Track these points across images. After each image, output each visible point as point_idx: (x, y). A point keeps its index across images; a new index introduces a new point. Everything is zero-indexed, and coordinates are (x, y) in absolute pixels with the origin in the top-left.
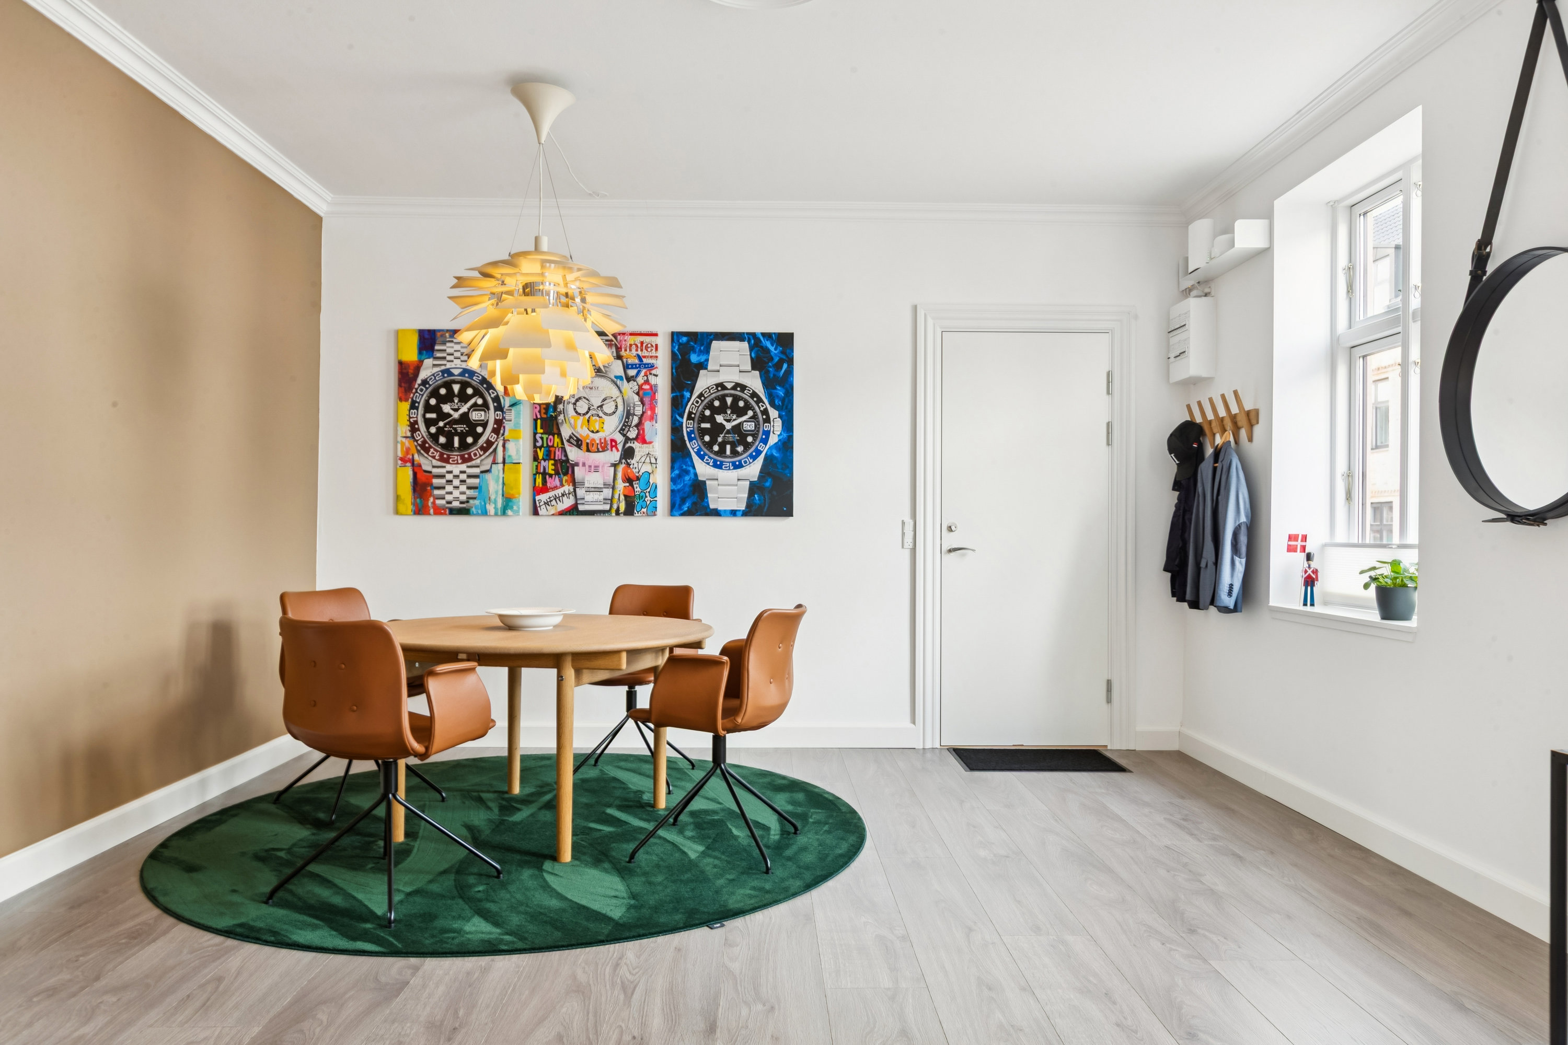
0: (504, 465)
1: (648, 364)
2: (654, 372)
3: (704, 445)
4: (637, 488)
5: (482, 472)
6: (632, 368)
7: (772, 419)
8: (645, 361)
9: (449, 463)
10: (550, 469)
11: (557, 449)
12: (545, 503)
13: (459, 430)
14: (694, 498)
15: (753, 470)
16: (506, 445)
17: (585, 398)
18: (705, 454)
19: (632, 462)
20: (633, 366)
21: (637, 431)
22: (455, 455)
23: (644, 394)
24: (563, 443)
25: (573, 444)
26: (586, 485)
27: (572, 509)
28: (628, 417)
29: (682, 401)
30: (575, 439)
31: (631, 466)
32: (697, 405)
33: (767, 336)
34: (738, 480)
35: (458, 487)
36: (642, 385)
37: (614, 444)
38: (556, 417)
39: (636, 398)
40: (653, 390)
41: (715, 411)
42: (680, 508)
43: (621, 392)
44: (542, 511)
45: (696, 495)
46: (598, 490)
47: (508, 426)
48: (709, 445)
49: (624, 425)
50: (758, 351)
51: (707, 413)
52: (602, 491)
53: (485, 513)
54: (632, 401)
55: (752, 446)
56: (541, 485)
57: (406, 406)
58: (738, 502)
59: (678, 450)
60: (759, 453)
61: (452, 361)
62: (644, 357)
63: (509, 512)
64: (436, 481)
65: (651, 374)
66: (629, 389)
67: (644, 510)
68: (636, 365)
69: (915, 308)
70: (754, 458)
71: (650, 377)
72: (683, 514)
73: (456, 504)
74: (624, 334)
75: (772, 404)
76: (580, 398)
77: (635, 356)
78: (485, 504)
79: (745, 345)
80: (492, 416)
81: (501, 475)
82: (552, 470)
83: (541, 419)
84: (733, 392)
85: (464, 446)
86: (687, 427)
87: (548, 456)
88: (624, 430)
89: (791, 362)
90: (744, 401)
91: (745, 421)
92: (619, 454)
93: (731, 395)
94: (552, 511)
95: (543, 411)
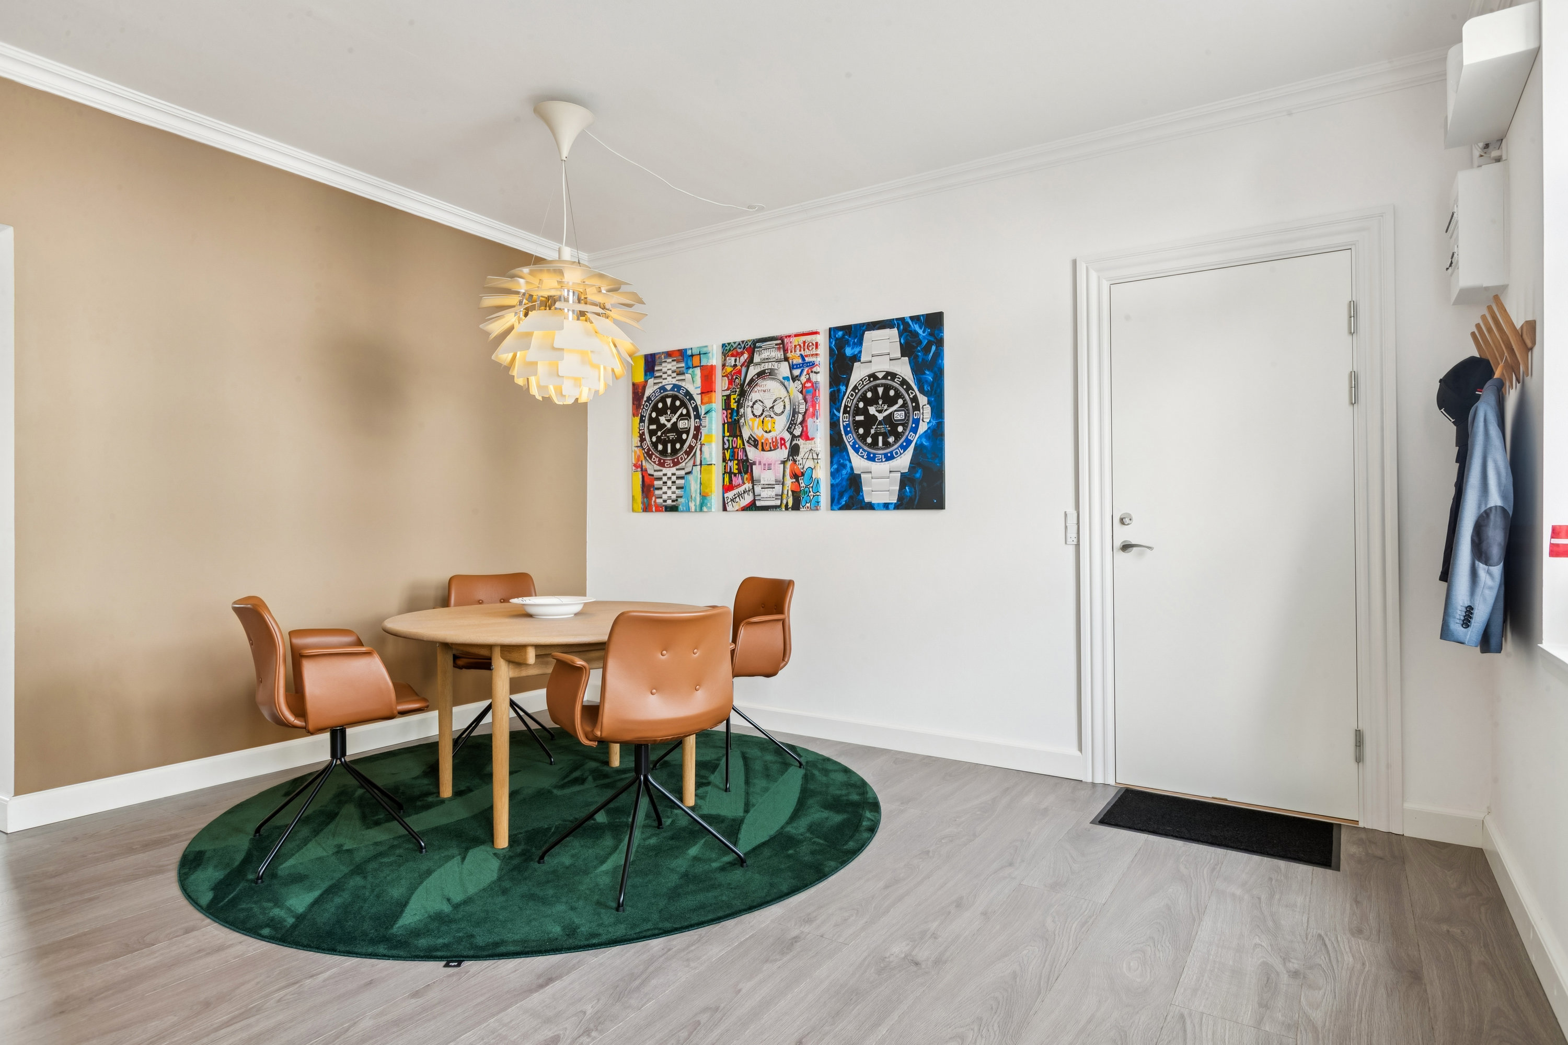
0: (701, 467)
1: (809, 362)
2: (814, 370)
3: (859, 438)
4: (802, 483)
5: (686, 474)
6: (797, 368)
7: (921, 407)
8: (807, 359)
9: (664, 467)
11: (740, 449)
12: (731, 500)
13: (671, 438)
14: (851, 492)
15: (904, 461)
16: (702, 449)
17: (760, 400)
18: (860, 447)
19: (799, 458)
20: (797, 366)
21: (801, 428)
22: (668, 460)
23: (806, 392)
24: (744, 445)
25: (752, 445)
26: (762, 482)
27: (752, 505)
28: (793, 416)
29: (838, 396)
30: (753, 439)
31: (797, 463)
32: (852, 398)
33: (915, 319)
34: (890, 472)
35: (670, 488)
36: (805, 383)
37: (783, 442)
38: (738, 421)
39: (800, 396)
40: (815, 386)
41: (869, 402)
42: (839, 503)
43: (788, 392)
44: (729, 508)
45: (852, 489)
46: (770, 487)
47: (704, 431)
48: (863, 438)
49: (791, 423)
50: (907, 335)
51: (861, 405)
52: (774, 488)
53: (688, 510)
54: (797, 400)
55: (902, 436)
56: (728, 484)
57: (637, 419)
58: (890, 495)
59: (837, 445)
60: (909, 442)
61: (666, 379)
62: (807, 356)
63: (705, 509)
64: (656, 483)
65: (812, 372)
66: (794, 387)
67: (808, 505)
68: (799, 364)
69: (1074, 262)
70: (905, 448)
71: (812, 375)
72: (841, 509)
73: (669, 502)
74: (789, 336)
75: (922, 391)
76: (756, 401)
77: (799, 356)
78: (688, 502)
79: (895, 332)
80: (693, 423)
81: (699, 476)
82: (736, 469)
83: (728, 423)
84: (883, 381)
85: (675, 451)
86: (843, 421)
87: (733, 457)
88: (791, 428)
89: (940, 343)
90: (895, 390)
91: (896, 411)
92: (788, 450)
93: (883, 385)
94: (737, 507)
95: (729, 416)
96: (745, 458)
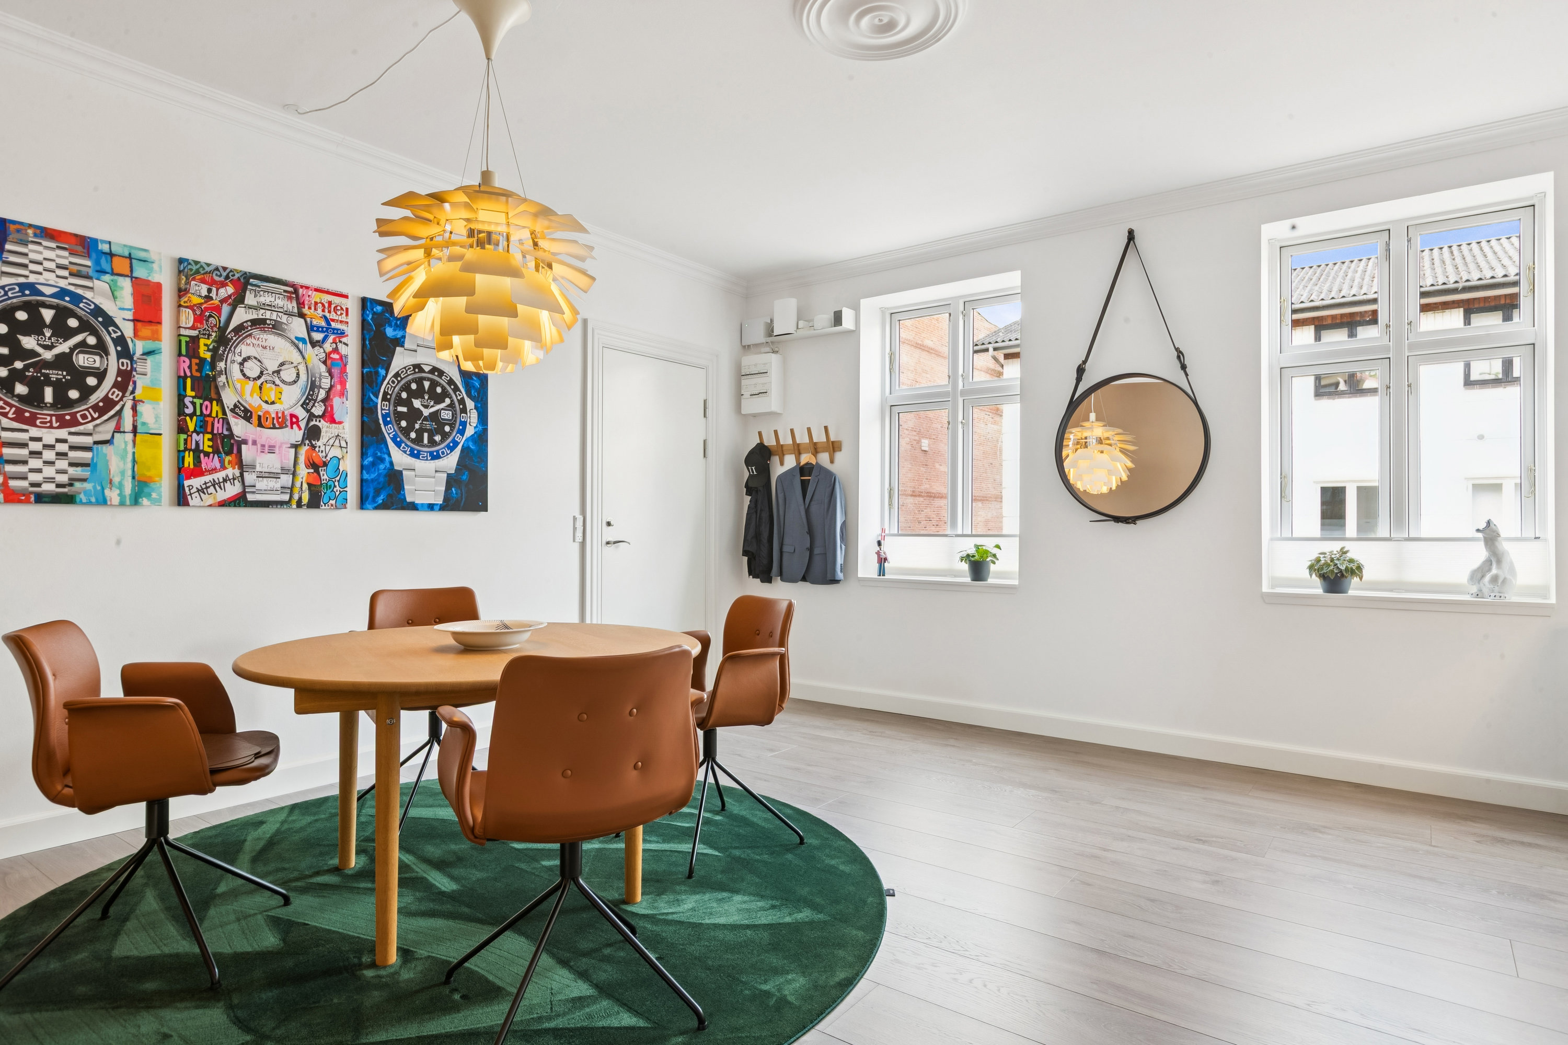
0: (135, 436)
1: (338, 330)
2: (344, 340)
3: (401, 431)
4: (323, 475)
5: (96, 443)
6: (318, 331)
7: (468, 410)
8: (333, 325)
9: (35, 425)
10: (206, 445)
11: (216, 420)
12: (198, 491)
13: (54, 378)
14: (390, 490)
15: (450, 462)
16: (139, 408)
17: (255, 358)
18: (402, 442)
19: (319, 443)
20: (319, 329)
21: (323, 408)
22: (46, 415)
23: (332, 365)
24: (224, 413)
25: (240, 416)
26: (258, 469)
27: (239, 499)
28: (312, 389)
29: (376, 379)
30: (243, 409)
31: (317, 449)
32: (394, 386)
34: (436, 471)
35: (52, 463)
36: (330, 353)
37: (294, 420)
38: (214, 378)
39: (323, 368)
40: (343, 359)
41: (412, 394)
42: (374, 501)
43: (304, 358)
44: (194, 500)
45: (392, 486)
46: (274, 476)
47: (141, 381)
48: (406, 432)
49: (307, 398)
51: (404, 395)
52: (279, 478)
53: (103, 502)
54: (318, 371)
55: (449, 436)
56: (192, 466)
58: (435, 495)
59: (372, 434)
60: (456, 444)
61: (40, 274)
62: (333, 320)
63: (145, 501)
64: (7, 452)
65: (340, 342)
66: (314, 355)
67: (333, 502)
68: (323, 328)
69: (584, 322)
70: (452, 449)
71: (340, 346)
72: (377, 508)
73: (49, 488)
74: (307, 288)
75: (469, 394)
76: (249, 358)
77: (322, 317)
78: (103, 489)
80: (113, 364)
81: (130, 449)
82: (209, 446)
83: (192, 377)
84: (430, 376)
85: (63, 402)
86: (382, 409)
87: (203, 428)
88: (308, 404)
90: (442, 387)
91: (442, 409)
92: (302, 432)
93: (428, 379)
94: (209, 500)
95: (195, 367)
96: (226, 433)
